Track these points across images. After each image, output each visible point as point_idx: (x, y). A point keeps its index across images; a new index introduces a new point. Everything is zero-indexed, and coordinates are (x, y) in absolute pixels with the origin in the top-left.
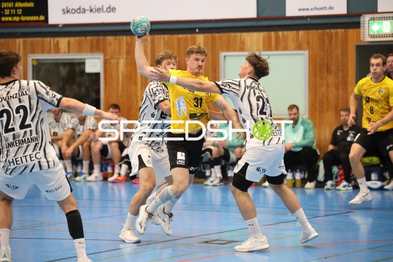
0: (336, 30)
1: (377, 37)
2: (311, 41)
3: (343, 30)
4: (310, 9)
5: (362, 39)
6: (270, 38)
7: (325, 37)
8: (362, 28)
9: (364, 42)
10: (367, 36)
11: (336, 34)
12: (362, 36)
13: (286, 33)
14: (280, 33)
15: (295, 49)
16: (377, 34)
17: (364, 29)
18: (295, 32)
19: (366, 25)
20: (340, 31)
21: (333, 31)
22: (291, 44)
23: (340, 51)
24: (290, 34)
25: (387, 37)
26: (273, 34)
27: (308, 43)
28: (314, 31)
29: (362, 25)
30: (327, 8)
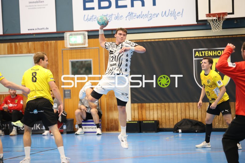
0: (50, 41)
1: (74, 45)
2: (36, 48)
3: (54, 41)
4: (35, 29)
5: (65, 46)
6: (11, 47)
7: (45, 45)
8: (65, 40)
9: (67, 48)
10: (69, 44)
11: (51, 43)
12: (65, 45)
13: (21, 43)
14: (18, 44)
15: (27, 53)
16: (74, 43)
17: (66, 41)
18: (26, 43)
19: (68, 38)
20: (53, 42)
21: (49, 42)
22: (25, 50)
23: (53, 53)
24: (24, 44)
25: (80, 45)
26: (13, 44)
27: (34, 49)
28: (38, 42)
29: (65, 38)
30: (45, 28)
